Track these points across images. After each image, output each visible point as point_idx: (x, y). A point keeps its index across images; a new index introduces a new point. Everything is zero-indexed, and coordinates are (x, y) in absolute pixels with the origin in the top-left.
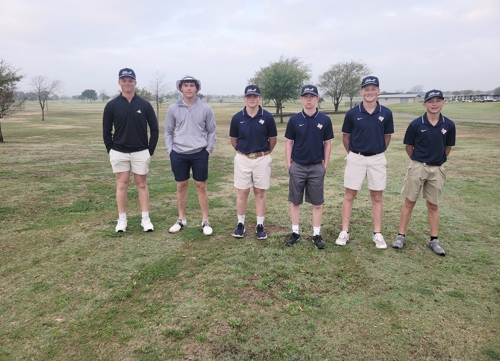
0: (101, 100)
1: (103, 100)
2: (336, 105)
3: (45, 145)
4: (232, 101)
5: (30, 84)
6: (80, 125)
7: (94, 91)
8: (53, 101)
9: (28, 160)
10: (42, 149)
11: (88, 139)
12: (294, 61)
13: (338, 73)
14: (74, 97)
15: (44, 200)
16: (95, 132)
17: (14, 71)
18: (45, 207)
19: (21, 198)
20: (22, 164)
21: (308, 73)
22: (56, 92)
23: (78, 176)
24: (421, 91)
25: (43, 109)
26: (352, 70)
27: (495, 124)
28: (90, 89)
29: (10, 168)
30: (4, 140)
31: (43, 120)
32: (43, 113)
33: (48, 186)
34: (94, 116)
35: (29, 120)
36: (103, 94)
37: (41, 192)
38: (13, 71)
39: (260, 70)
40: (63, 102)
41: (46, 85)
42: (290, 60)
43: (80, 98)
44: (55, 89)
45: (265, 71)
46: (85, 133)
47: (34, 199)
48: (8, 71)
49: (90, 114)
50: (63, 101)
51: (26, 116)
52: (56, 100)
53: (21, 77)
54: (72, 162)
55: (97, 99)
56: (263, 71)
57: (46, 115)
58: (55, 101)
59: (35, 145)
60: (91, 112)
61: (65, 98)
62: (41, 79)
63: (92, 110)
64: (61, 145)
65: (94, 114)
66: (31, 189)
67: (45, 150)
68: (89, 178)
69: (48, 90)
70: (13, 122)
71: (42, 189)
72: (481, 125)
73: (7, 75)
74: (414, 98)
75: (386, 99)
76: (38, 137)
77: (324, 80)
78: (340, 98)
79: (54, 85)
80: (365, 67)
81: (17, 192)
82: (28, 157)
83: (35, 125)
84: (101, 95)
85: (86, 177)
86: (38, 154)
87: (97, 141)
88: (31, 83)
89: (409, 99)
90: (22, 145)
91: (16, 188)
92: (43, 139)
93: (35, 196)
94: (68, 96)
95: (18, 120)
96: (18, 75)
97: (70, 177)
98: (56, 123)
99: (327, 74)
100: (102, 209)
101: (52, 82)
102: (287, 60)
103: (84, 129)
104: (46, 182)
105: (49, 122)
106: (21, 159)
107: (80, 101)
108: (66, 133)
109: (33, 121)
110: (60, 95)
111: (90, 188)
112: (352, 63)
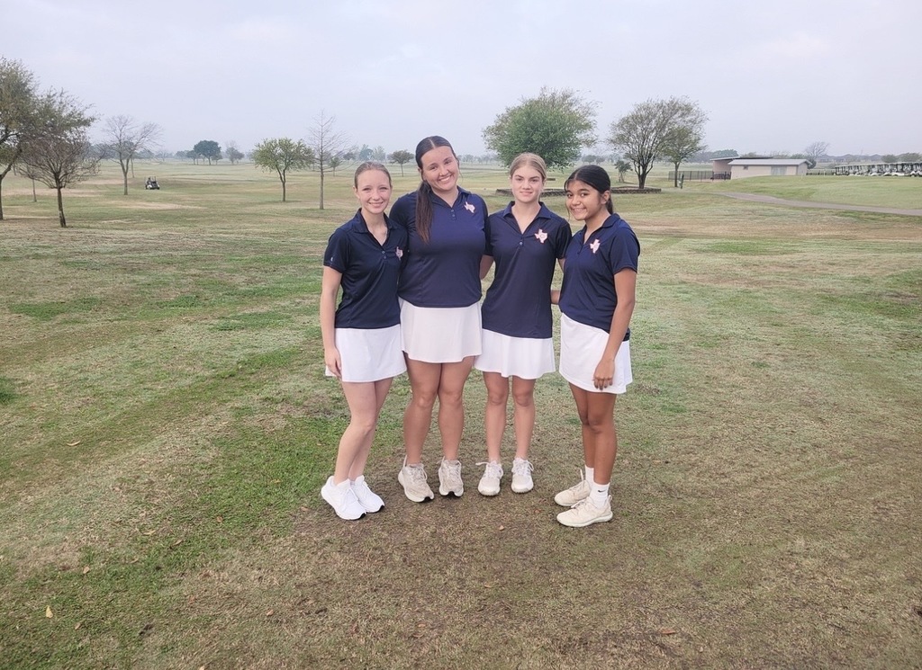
0: (228, 160)
1: (232, 160)
2: (642, 178)
3: (132, 232)
4: (468, 167)
5: (103, 130)
6: (188, 204)
7: (216, 144)
8: (143, 161)
9: (111, 250)
10: (128, 236)
11: (202, 226)
12: (565, 97)
13: (648, 118)
14: (180, 154)
15: (137, 293)
16: (214, 215)
17: (81, 109)
18: (140, 301)
19: (109, 290)
20: (103, 254)
21: (590, 118)
22: (148, 146)
23: (183, 269)
24: (822, 153)
25: (125, 173)
26: (672, 115)
27: (897, 215)
28: (209, 140)
29: (87, 258)
30: (67, 224)
31: (126, 193)
32: (126, 181)
33: (142, 278)
34: (214, 188)
35: (101, 193)
36: (232, 149)
37: (134, 285)
38: (79, 109)
39: (505, 112)
40: (161, 163)
41: (132, 132)
42: (559, 94)
43: (190, 155)
44: (147, 139)
45: (512, 113)
46: (198, 217)
47: (126, 292)
48: (71, 109)
49: (208, 185)
50: (161, 160)
51: (96, 186)
52: (149, 158)
53: (93, 119)
54: (174, 253)
55: (221, 158)
56: (511, 115)
57: (130, 185)
58: (147, 161)
59: (117, 232)
60: (210, 182)
61: (162, 156)
62: (123, 122)
63: (211, 177)
64: (157, 232)
65: (215, 184)
66: (119, 281)
67: (133, 238)
68: (197, 272)
69: (134, 142)
70: (75, 195)
71: (134, 281)
72: (873, 217)
73: (70, 115)
74: (797, 166)
75: (746, 167)
76: (119, 221)
77: (622, 132)
78: (650, 164)
79: (146, 132)
80: (695, 108)
81: (102, 284)
82: (110, 246)
83: (113, 202)
84: (228, 151)
85: (193, 271)
86: (124, 242)
87: (216, 230)
88: (106, 128)
89: (788, 168)
90: (98, 231)
91: (99, 280)
92: (128, 225)
93: (126, 289)
94: (169, 153)
95: (83, 193)
96: (87, 115)
97: (171, 270)
98: (148, 199)
99: (625, 121)
100: (212, 305)
101: (142, 126)
102: (553, 94)
103: (195, 210)
104: (139, 274)
105: (136, 198)
106: (100, 247)
107: (191, 161)
108: (166, 216)
109: (109, 196)
110: (154, 150)
111: (197, 283)
112: (672, 102)
